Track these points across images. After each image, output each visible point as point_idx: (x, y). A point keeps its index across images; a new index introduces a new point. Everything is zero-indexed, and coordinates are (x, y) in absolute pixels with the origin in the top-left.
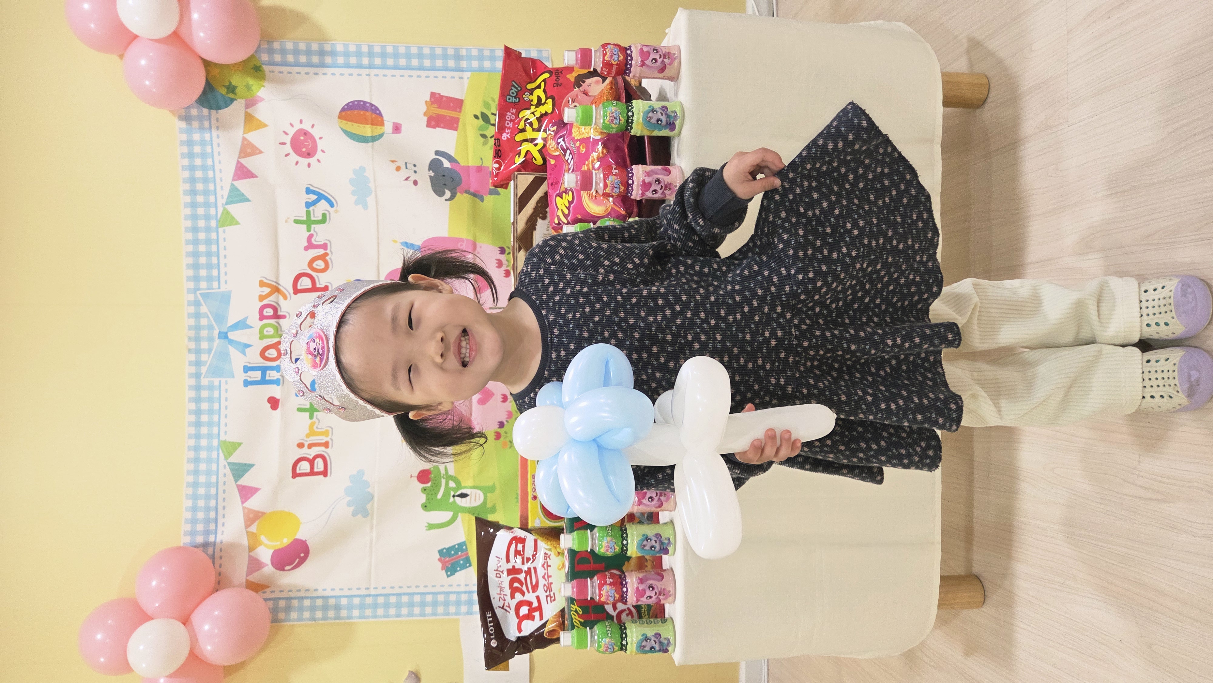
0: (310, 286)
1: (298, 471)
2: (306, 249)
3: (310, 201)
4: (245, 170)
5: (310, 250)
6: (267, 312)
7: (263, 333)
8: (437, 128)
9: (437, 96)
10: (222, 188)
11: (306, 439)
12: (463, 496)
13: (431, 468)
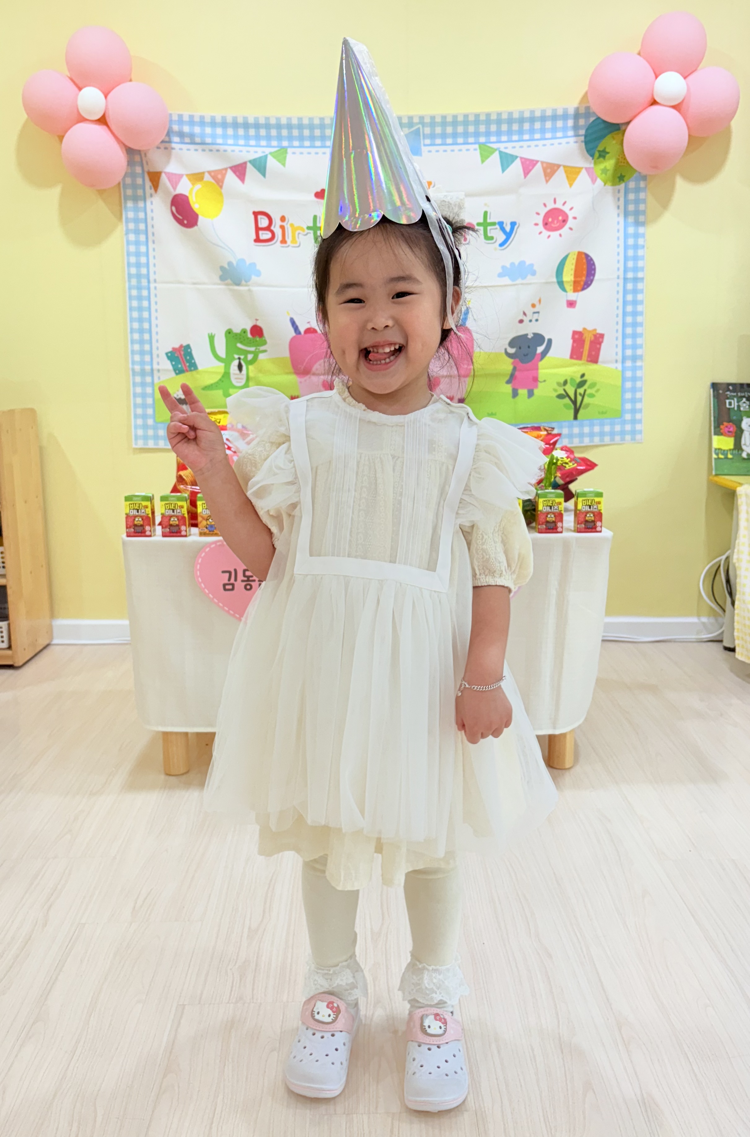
1: (259, 217)
3: (505, 226)
4: (531, 168)
8: (572, 341)
9: (601, 340)
10: (514, 147)
11: (288, 224)
12: (240, 367)
13: (265, 338)
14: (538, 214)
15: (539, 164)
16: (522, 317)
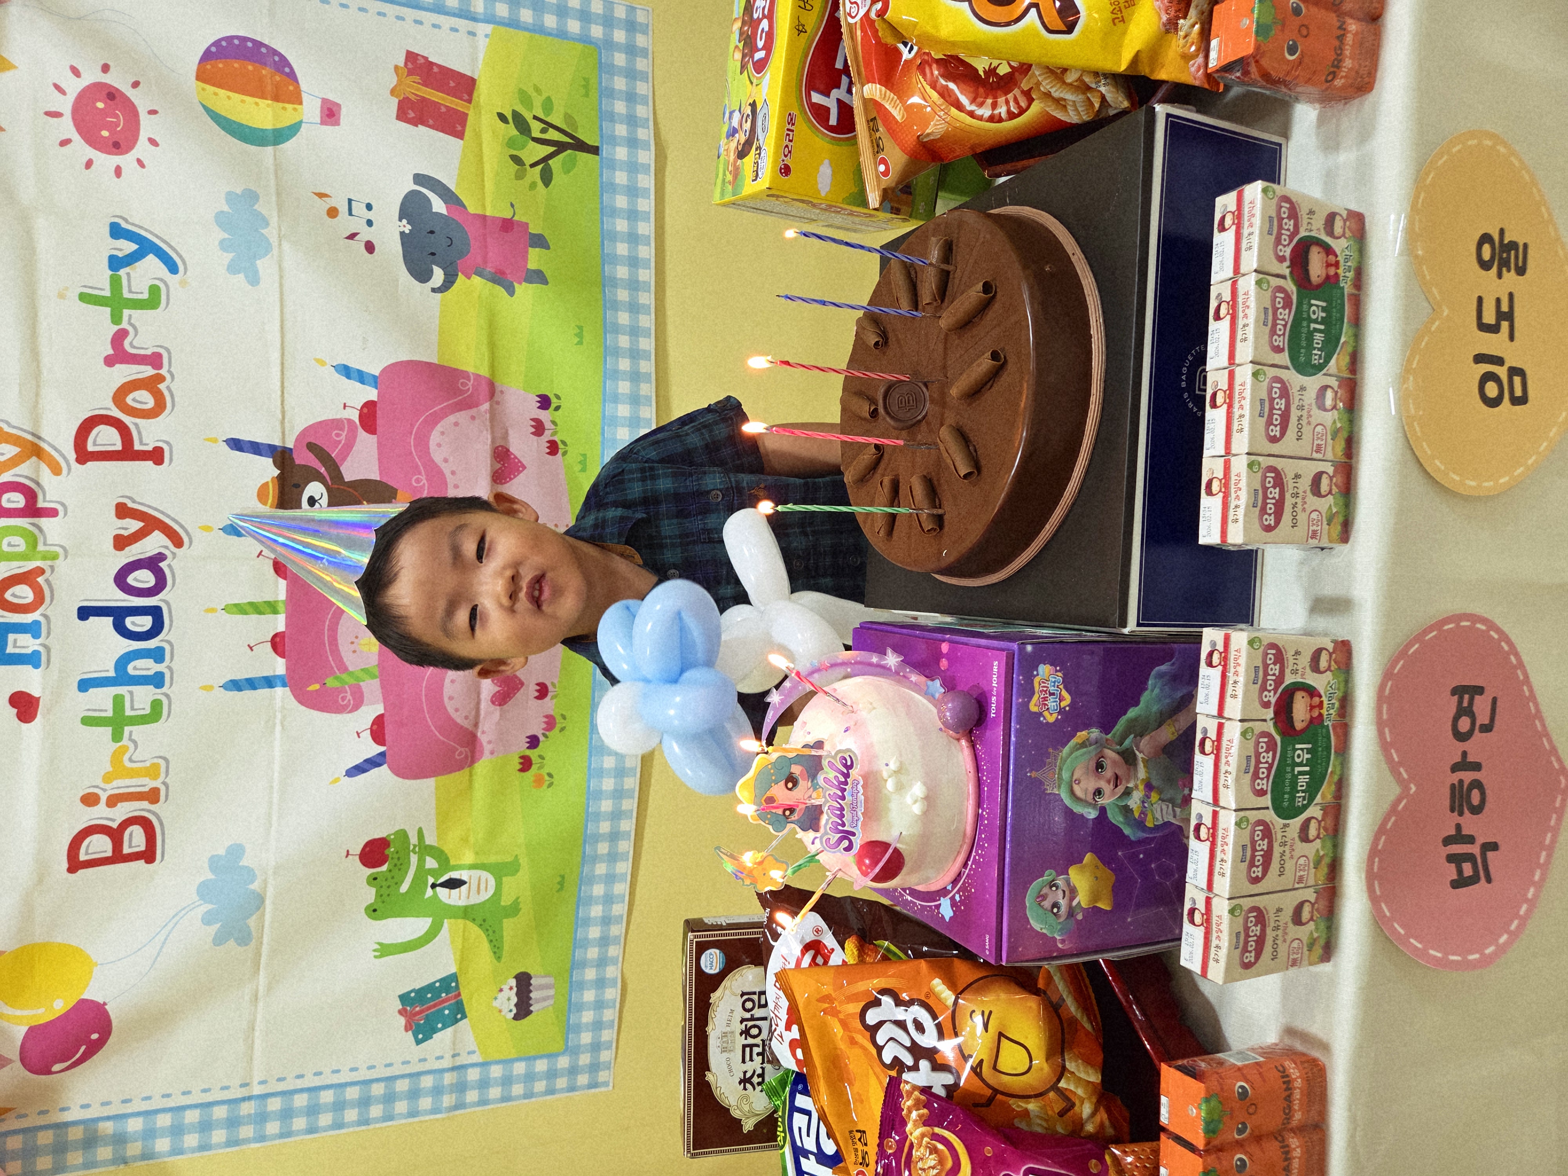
0: (118, 446)
1: (83, 857)
2: (110, 361)
3: (120, 254)
5: (116, 366)
8: (421, 128)
9: (422, 61)
11: (102, 785)
12: (454, 883)
13: (389, 835)
14: (89, 164)
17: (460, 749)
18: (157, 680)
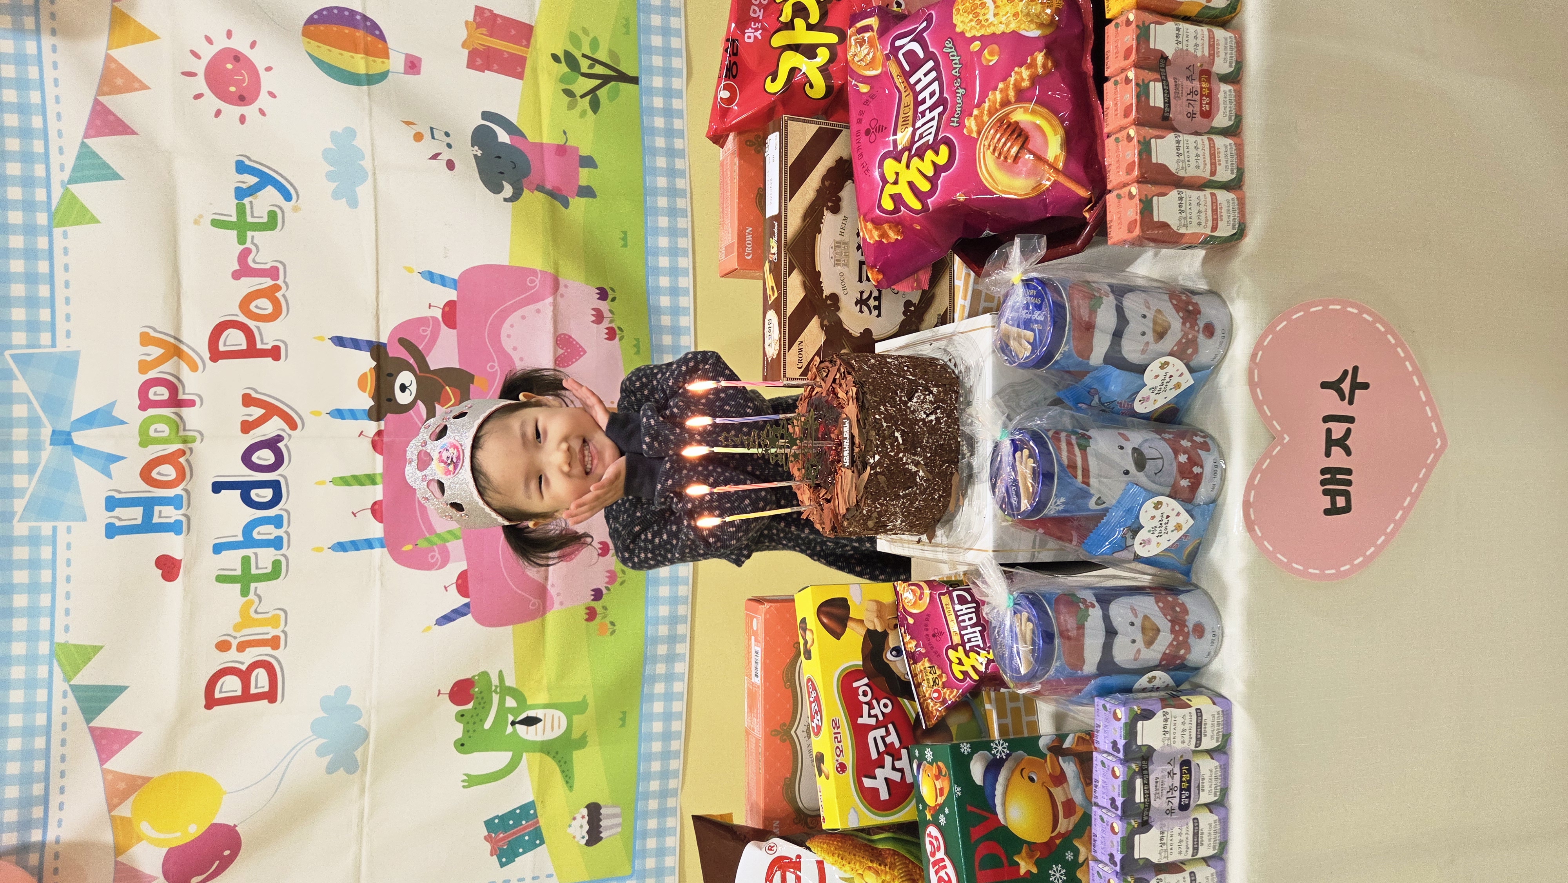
0: (244, 347)
1: (217, 696)
2: (236, 275)
3: (244, 186)
4: (110, 118)
5: (243, 279)
6: (155, 394)
7: (148, 435)
8: (487, 73)
9: (489, 14)
10: (61, 151)
11: (234, 634)
12: (531, 721)
13: (474, 676)
14: (218, 113)
15: (102, 99)
16: (441, 164)
17: (534, 600)
18: (277, 543)
